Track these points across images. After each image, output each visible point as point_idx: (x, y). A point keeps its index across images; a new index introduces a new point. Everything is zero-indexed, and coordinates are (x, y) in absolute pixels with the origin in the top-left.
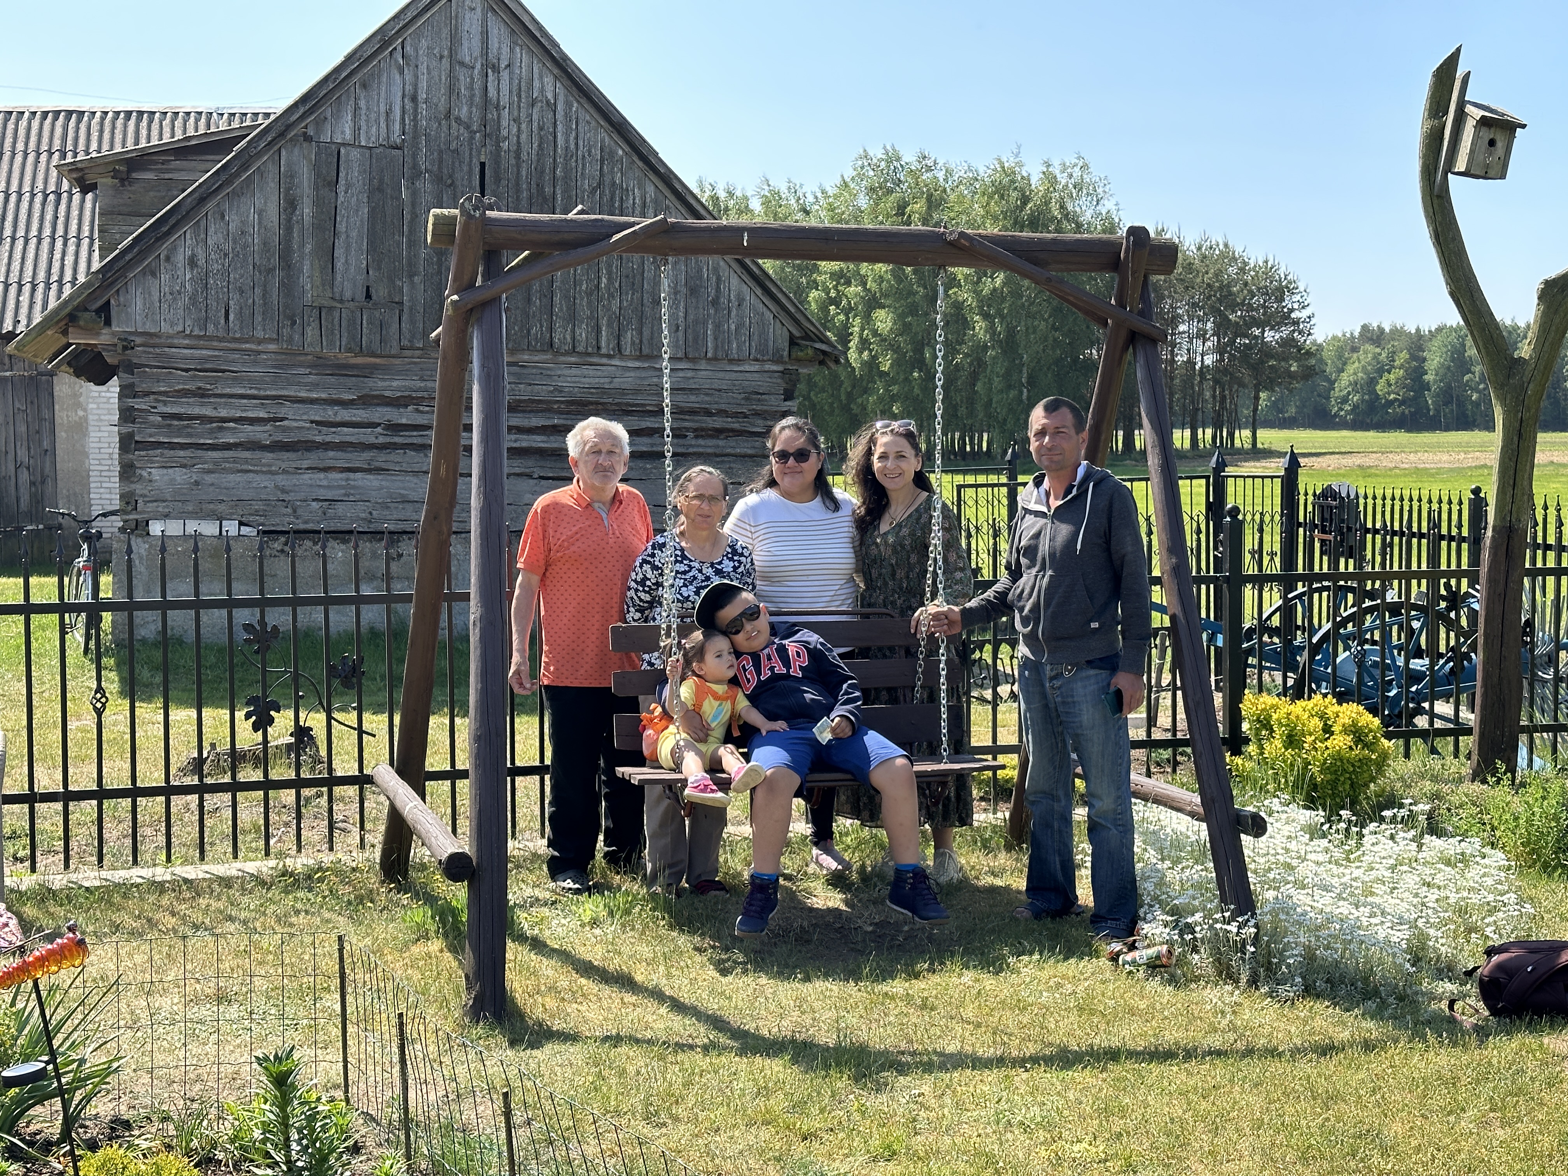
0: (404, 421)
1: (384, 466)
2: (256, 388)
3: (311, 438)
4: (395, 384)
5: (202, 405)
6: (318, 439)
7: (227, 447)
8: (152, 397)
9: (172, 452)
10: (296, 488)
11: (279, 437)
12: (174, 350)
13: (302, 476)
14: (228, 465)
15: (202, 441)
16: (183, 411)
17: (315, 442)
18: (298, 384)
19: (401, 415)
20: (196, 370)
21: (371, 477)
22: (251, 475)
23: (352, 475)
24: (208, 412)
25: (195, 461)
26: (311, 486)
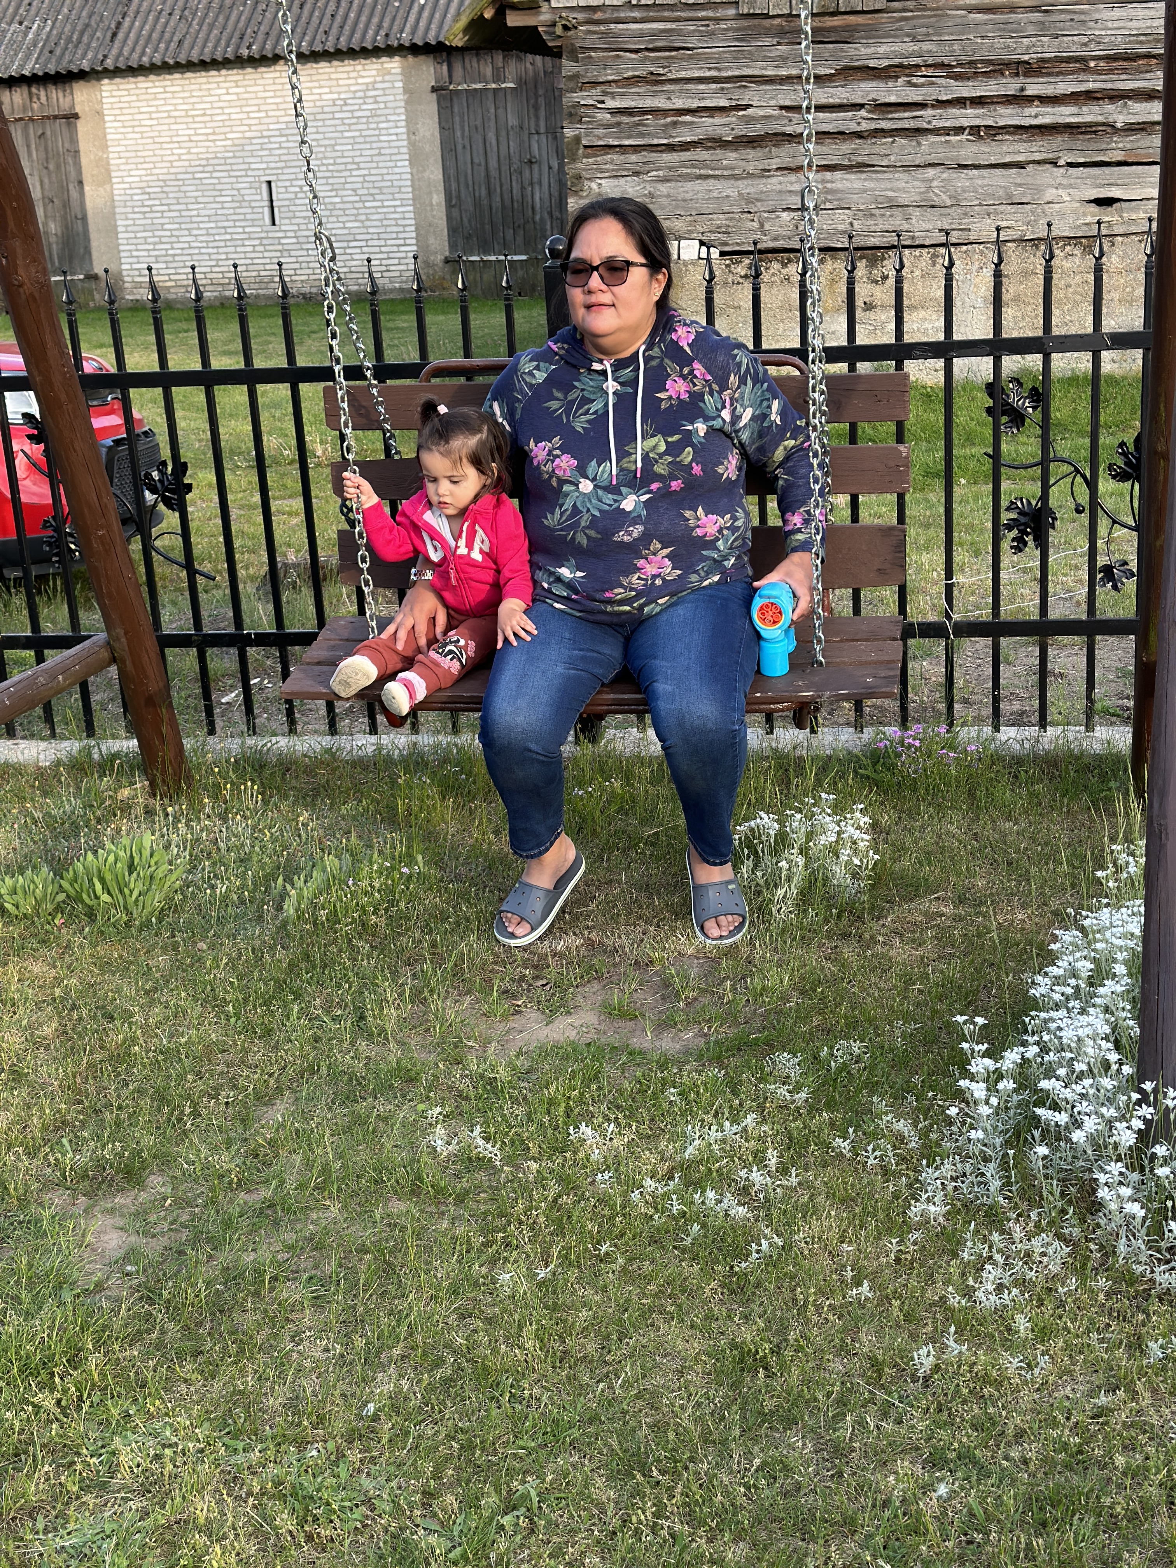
0: (893, 99)
1: (867, 160)
2: (716, 68)
3: (780, 129)
4: (882, 49)
5: (655, 94)
6: (788, 130)
7: (685, 146)
8: (599, 89)
9: (622, 157)
10: (763, 197)
11: (742, 130)
12: (621, 26)
13: (770, 180)
14: (685, 171)
15: (656, 141)
16: (633, 104)
17: (784, 134)
18: (765, 59)
19: (889, 91)
20: (647, 49)
21: (853, 176)
22: (712, 181)
23: (828, 175)
24: (661, 103)
25: (647, 167)
26: (780, 191)
